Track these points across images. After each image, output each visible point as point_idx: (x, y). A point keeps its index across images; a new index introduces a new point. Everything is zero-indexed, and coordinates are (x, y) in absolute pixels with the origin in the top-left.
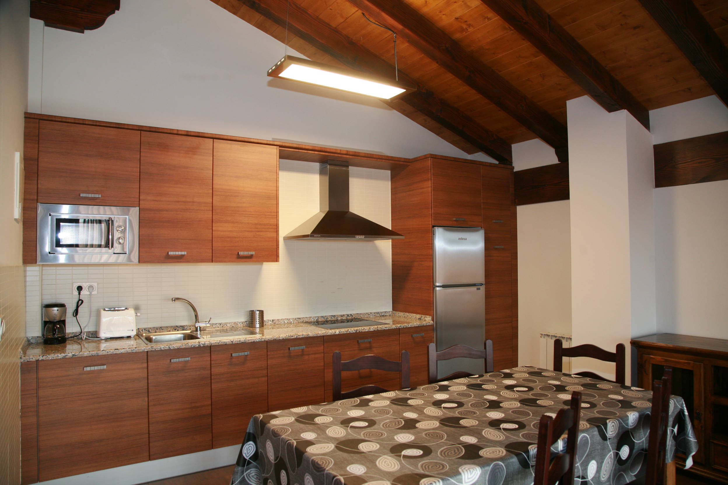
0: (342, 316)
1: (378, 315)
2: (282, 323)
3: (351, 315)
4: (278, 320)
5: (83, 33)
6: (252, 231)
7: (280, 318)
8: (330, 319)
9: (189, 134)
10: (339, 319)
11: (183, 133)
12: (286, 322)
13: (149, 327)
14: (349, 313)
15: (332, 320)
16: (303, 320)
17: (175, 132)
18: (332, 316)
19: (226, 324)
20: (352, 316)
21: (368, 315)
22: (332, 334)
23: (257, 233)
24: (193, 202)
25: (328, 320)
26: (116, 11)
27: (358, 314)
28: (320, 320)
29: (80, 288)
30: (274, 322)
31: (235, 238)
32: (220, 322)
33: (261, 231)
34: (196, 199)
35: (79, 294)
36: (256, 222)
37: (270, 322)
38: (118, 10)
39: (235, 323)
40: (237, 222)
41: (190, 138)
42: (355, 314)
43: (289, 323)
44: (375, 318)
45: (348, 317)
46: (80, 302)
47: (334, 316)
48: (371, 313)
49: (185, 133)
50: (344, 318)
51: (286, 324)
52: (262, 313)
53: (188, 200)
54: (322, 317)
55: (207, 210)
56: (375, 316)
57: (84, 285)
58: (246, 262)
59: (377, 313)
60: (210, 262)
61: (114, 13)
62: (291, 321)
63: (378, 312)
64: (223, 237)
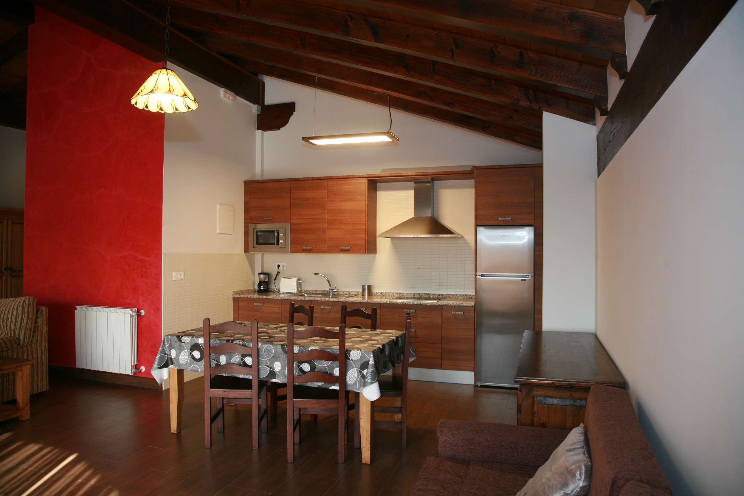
0: (434, 295)
1: (466, 297)
2: (388, 295)
3: (442, 294)
4: (385, 293)
5: (280, 130)
6: (349, 234)
7: (387, 292)
8: (424, 296)
9: (314, 179)
10: (431, 297)
11: (310, 179)
12: (390, 295)
13: (310, 289)
14: (441, 293)
15: (425, 297)
16: (403, 295)
17: (306, 179)
18: (426, 294)
19: (352, 292)
20: (443, 296)
21: (457, 296)
22: (385, 303)
23: (353, 235)
24: (317, 218)
25: (422, 296)
26: (294, 113)
27: (448, 294)
28: (416, 296)
29: (279, 266)
30: (382, 294)
31: (340, 238)
32: (349, 291)
33: (356, 234)
34: (318, 217)
35: (278, 269)
36: (352, 228)
37: (380, 294)
38: (295, 111)
39: (357, 292)
40: (341, 229)
41: (315, 181)
42: (445, 294)
43: (393, 296)
44: (463, 299)
45: (439, 296)
46: (278, 273)
47: (428, 294)
48: (460, 295)
49: (311, 179)
50: (435, 297)
51: (390, 296)
52: (369, 287)
53: (314, 217)
54: (418, 294)
55: (324, 223)
56: (463, 297)
57: (281, 265)
58: (346, 253)
59: (465, 295)
60: (326, 253)
61: (293, 114)
62: (395, 294)
63: (467, 295)
64: (333, 238)
